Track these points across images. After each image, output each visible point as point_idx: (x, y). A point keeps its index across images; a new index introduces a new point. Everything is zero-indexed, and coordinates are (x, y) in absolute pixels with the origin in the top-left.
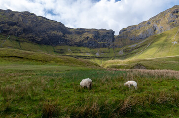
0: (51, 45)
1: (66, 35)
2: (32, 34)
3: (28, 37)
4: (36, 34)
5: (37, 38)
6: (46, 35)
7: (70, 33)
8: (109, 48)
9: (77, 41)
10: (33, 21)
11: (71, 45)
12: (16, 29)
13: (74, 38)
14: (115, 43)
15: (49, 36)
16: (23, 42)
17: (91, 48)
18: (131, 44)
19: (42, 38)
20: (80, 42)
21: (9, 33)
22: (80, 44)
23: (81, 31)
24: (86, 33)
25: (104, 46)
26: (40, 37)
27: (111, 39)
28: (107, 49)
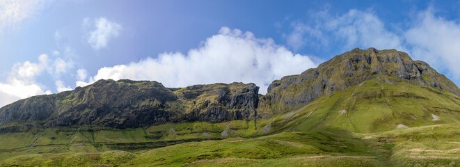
0: (141, 127)
1: (167, 103)
2: (109, 115)
3: (104, 122)
4: (115, 113)
5: (117, 119)
6: (132, 111)
7: (174, 99)
8: (248, 121)
9: (188, 111)
10: (109, 94)
11: (176, 122)
12: (87, 114)
13: (181, 106)
14: (259, 110)
15: (135, 112)
16: (97, 130)
17: (214, 122)
18: (287, 111)
19: (125, 117)
20: (193, 113)
21: (80, 122)
22: (193, 117)
23: (194, 92)
24: (205, 94)
25: (239, 117)
26: (121, 118)
27: (252, 103)
28: (243, 123)
